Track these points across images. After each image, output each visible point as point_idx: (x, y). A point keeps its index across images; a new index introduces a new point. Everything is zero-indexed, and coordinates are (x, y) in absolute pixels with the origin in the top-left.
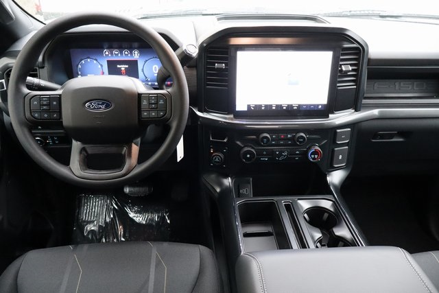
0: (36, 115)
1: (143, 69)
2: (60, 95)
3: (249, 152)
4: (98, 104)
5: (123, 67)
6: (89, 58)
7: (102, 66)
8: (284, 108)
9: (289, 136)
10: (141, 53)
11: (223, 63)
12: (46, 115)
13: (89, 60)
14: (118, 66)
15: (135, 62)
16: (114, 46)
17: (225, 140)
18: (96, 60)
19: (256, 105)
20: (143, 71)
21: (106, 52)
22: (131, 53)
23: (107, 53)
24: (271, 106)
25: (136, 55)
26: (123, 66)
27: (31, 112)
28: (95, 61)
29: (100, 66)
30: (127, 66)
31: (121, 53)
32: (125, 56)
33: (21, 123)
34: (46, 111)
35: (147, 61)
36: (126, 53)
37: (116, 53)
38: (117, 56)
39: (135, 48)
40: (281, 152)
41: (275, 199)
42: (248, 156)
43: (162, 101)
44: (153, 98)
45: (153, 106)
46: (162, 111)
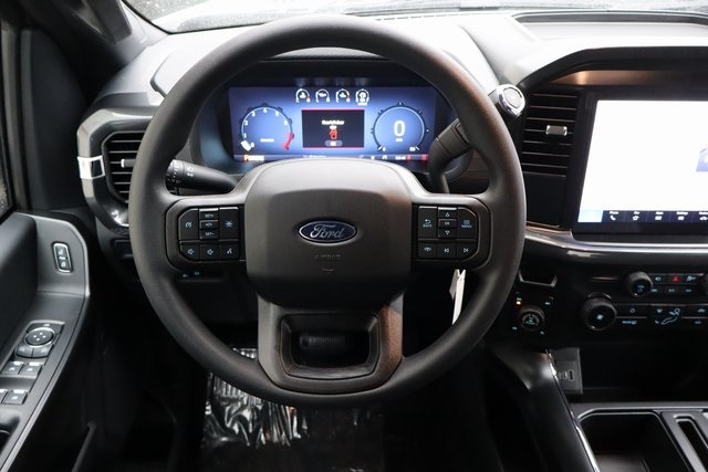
0: (190, 252)
1: (373, 129)
2: (241, 206)
3: (601, 310)
4: (328, 229)
5: (333, 124)
6: (265, 105)
7: (290, 121)
8: (681, 218)
9: (690, 278)
10: (373, 97)
11: (563, 124)
12: (210, 252)
13: (265, 110)
14: (324, 122)
15: (360, 114)
16: (317, 83)
17: (553, 285)
18: (280, 110)
19: (621, 212)
20: (373, 133)
21: (302, 94)
22: (353, 96)
23: (303, 96)
24: (653, 214)
25: (362, 100)
26: (334, 122)
27: (179, 245)
28: (277, 113)
29: (286, 123)
30: (342, 123)
31: (332, 96)
32: (341, 101)
33: (158, 269)
34: (210, 242)
35: (383, 112)
36: (343, 95)
37: (322, 95)
38: (323, 101)
39: (361, 87)
40: (666, 310)
41: (657, 407)
42: (600, 317)
43: (467, 222)
44: (447, 215)
45: (447, 232)
46: (466, 244)
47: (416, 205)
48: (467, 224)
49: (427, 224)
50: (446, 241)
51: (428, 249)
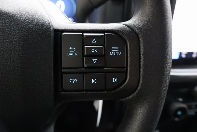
43: (115, 48)
44: (94, 41)
45: (95, 61)
46: (115, 73)
47: (58, 33)
48: (115, 52)
49: (71, 52)
50: (93, 71)
51: (73, 80)
